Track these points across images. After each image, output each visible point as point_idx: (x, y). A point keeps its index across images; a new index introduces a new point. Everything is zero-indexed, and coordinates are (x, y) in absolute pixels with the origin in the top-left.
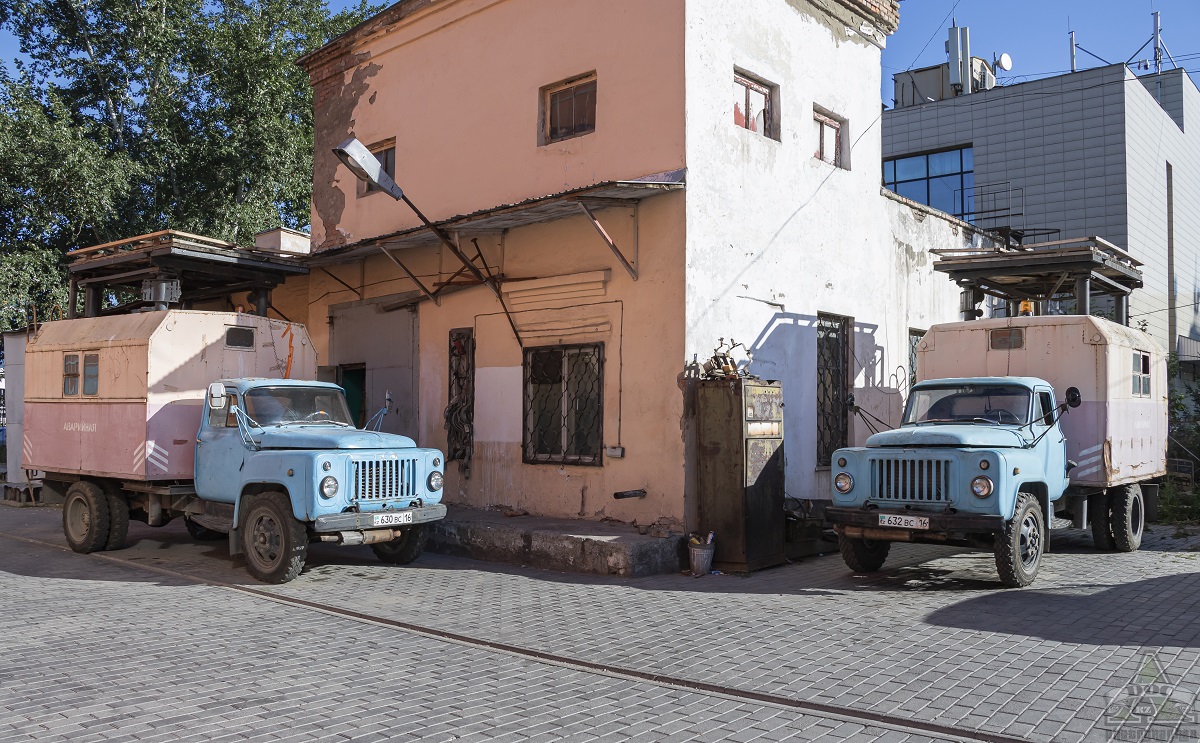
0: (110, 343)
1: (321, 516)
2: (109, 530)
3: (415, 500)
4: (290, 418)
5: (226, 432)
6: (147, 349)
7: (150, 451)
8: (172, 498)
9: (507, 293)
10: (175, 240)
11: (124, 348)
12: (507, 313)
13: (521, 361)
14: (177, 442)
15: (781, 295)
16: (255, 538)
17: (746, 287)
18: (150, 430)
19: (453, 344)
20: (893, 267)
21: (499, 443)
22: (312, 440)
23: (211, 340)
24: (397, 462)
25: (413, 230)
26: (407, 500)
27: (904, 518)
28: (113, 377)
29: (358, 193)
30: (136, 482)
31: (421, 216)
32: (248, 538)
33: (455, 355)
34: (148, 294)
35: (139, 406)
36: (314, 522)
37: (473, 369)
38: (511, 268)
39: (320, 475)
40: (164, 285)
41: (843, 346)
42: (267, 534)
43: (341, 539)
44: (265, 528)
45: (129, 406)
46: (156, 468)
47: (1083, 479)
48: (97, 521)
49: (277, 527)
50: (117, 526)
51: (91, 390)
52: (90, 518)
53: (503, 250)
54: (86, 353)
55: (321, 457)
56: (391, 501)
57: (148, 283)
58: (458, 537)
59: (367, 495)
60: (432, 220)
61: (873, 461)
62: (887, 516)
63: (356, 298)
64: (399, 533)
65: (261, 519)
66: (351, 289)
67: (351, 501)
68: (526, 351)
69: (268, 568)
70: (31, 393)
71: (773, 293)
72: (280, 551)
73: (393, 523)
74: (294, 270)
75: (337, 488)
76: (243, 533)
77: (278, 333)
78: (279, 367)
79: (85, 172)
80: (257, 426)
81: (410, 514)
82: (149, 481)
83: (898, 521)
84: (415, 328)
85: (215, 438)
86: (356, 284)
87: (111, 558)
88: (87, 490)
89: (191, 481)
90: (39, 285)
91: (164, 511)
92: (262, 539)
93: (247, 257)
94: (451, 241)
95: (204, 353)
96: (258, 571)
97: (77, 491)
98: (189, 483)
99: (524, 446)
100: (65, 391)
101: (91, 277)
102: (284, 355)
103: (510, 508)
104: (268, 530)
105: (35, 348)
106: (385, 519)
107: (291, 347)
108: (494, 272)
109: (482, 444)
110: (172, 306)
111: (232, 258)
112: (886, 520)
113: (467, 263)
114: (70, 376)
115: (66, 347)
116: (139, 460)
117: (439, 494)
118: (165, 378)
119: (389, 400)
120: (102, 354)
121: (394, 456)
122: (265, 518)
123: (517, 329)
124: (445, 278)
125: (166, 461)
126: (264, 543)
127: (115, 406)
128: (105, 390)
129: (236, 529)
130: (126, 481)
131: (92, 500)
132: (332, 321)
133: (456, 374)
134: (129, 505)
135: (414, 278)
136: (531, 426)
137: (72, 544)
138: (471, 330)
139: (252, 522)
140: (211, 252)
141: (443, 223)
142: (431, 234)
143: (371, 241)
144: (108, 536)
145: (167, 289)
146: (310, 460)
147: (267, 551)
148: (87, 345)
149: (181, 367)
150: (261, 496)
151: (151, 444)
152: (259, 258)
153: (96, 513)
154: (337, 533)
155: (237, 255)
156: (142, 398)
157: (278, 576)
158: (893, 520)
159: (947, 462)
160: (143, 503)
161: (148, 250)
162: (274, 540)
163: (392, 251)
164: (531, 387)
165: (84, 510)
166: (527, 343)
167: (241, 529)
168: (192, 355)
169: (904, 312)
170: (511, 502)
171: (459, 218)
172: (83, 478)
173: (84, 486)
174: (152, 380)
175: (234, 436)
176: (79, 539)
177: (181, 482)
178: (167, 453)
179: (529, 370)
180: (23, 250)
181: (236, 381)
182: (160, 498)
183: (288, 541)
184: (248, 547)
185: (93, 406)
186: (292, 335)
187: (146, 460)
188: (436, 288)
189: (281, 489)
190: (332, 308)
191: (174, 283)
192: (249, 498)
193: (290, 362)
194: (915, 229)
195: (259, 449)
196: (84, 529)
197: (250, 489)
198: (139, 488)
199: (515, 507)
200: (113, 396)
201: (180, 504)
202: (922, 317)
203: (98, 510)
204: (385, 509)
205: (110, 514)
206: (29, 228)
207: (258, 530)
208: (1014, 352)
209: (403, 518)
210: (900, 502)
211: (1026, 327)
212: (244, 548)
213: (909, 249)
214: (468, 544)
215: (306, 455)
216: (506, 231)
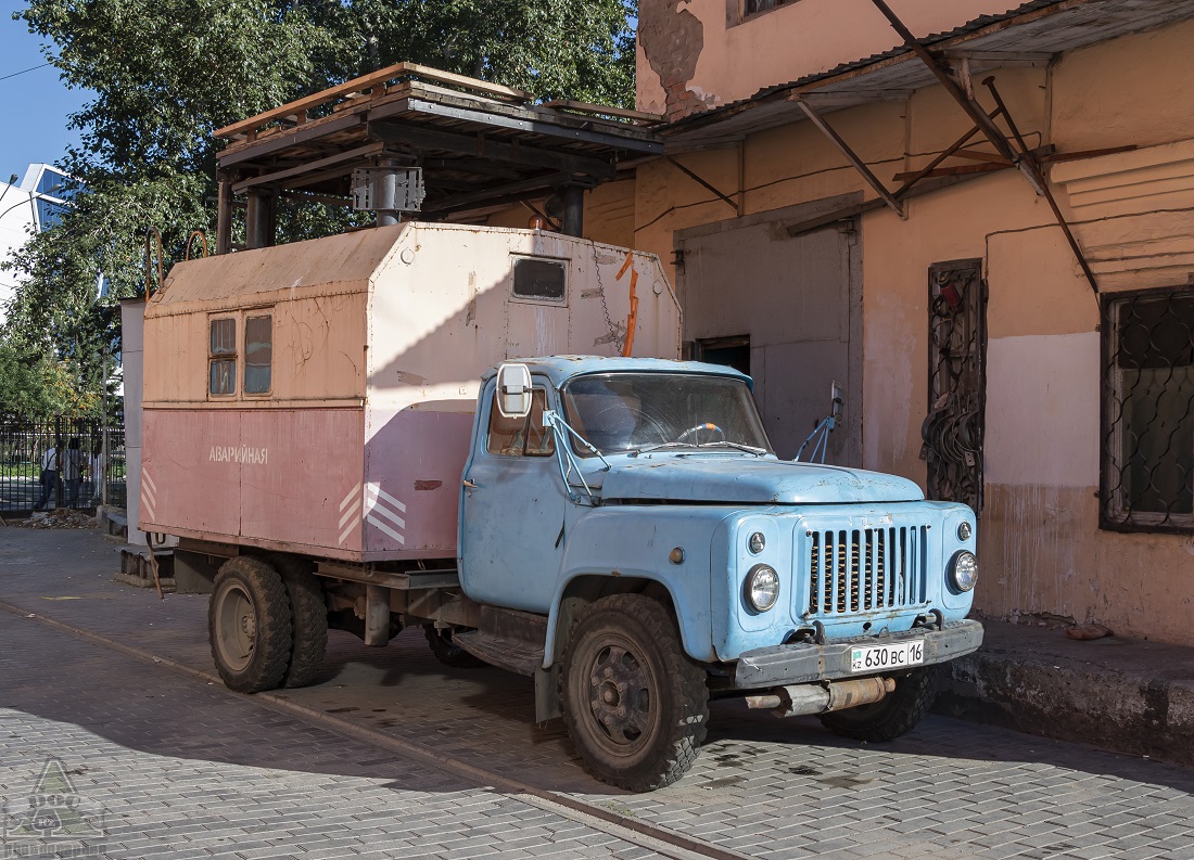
0: (293, 293)
1: (749, 654)
2: (292, 650)
3: (925, 612)
4: (656, 439)
5: (523, 466)
6: (365, 301)
7: (371, 503)
8: (408, 596)
9: (1062, 185)
10: (414, 84)
11: (320, 301)
12: (1063, 224)
13: (1096, 319)
14: (422, 486)
16: (592, 693)
18: (372, 460)
19: (938, 290)
21: (1043, 489)
22: (716, 484)
23: (486, 282)
24: (892, 531)
25: (875, 59)
26: (911, 611)
28: (299, 359)
29: (728, 18)
30: (343, 562)
31: (897, 25)
32: (576, 689)
33: (939, 314)
34: (362, 193)
35: (350, 413)
36: (733, 665)
37: (983, 340)
38: (1066, 132)
39: (743, 561)
40: (393, 179)
42: (621, 686)
43: (787, 702)
44: (616, 672)
45: (330, 413)
46: (383, 538)
48: (269, 634)
49: (642, 671)
50: (306, 644)
51: (259, 381)
52: (257, 627)
53: (1049, 98)
54: (249, 313)
55: (745, 523)
56: (879, 617)
57: (363, 176)
58: (981, 684)
59: (835, 603)
60: (919, 33)
63: (732, 214)
64: (891, 685)
65: (606, 652)
66: (722, 197)
67: (803, 617)
68: (1106, 301)
69: (622, 757)
70: (153, 392)
72: (651, 724)
73: (889, 665)
74: (638, 147)
75: (776, 590)
76: (566, 679)
77: (609, 271)
78: (612, 337)
79: (242, 44)
80: (595, 454)
81: (919, 643)
82: (370, 563)
84: (852, 265)
85: (502, 478)
86: (729, 188)
87: (297, 708)
88: (252, 573)
89: (452, 563)
90: (176, 231)
91: (393, 617)
92: (608, 695)
93: (551, 119)
94: (955, 79)
95: (472, 309)
96: (599, 763)
97: (234, 575)
98: (446, 566)
99: (1103, 494)
100: (214, 387)
101: (255, 174)
102: (621, 314)
103: (1069, 621)
104: (622, 677)
105: (161, 310)
106: (873, 656)
107: (633, 298)
108: (1032, 142)
109: (1002, 491)
110: (408, 217)
111: (520, 121)
113: (982, 123)
114: (221, 359)
115: (212, 306)
116: (350, 521)
117: (966, 600)
118: (400, 359)
119: (838, 400)
120: (279, 315)
121: (886, 520)
122: (614, 650)
123: (1085, 257)
124: (918, 165)
125: (401, 523)
126: (614, 703)
127: (302, 413)
128: (284, 383)
129: (548, 670)
130: (323, 559)
131: (261, 594)
132: (680, 259)
133: (945, 351)
134: (327, 603)
135: (863, 166)
136: (1117, 452)
137: (224, 673)
138: (977, 263)
139: (584, 659)
140: (484, 109)
141: (945, 38)
142: (915, 65)
143: (779, 92)
144: (289, 663)
145: (399, 185)
146: (722, 530)
147: (620, 721)
148: (249, 299)
149: (429, 336)
150: (605, 602)
151: (373, 489)
152: (575, 125)
153: (267, 620)
154: (779, 690)
155: (532, 116)
156: (356, 398)
157: (646, 775)
160: (354, 599)
161: (363, 108)
162: (636, 699)
163: (822, 114)
164: (1117, 376)
165: (246, 608)
166: (1109, 285)
167: (562, 666)
168: (449, 313)
170: (1072, 606)
171: (982, 24)
172: (245, 551)
173: (245, 565)
174: (376, 360)
175: (541, 475)
176: (237, 666)
177: (431, 564)
178: (402, 507)
179: (1115, 338)
180: (153, 175)
181: (544, 361)
182: (386, 594)
183: (668, 702)
184: (575, 709)
185: (262, 413)
186: (635, 275)
187: (364, 522)
188: (900, 185)
189: (651, 591)
190: (681, 236)
191: (413, 174)
192: (577, 603)
193: (630, 328)
195: (598, 503)
196: (244, 645)
197: (581, 587)
198: (348, 573)
199: (1080, 619)
200: (300, 395)
201: (424, 605)
203: (271, 612)
204: (869, 635)
205: (292, 621)
206: (161, 143)
207: (600, 674)
209: (907, 654)
212: (564, 707)
214: (1007, 699)
215: (710, 518)
216: (1056, 58)
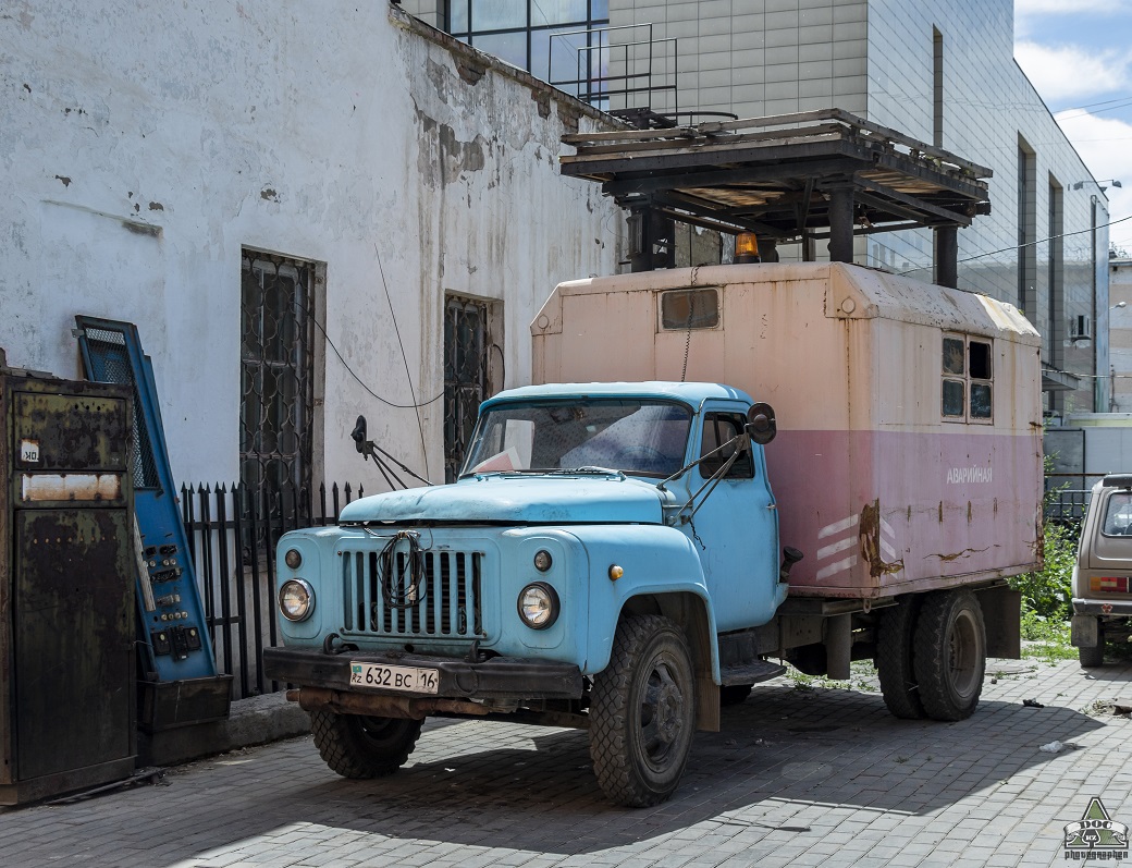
15: (154, 206)
17: (66, 181)
20: (414, 169)
27: (395, 670)
41: (304, 320)
47: (827, 582)
61: (347, 555)
62: (365, 667)
71: (133, 201)
83: (384, 676)
112: (364, 673)
158: (374, 673)
159: (476, 556)
169: (435, 259)
194: (461, 97)
202: (472, 270)
208: (698, 336)
210: (395, 638)
211: (724, 286)
213: (446, 135)
